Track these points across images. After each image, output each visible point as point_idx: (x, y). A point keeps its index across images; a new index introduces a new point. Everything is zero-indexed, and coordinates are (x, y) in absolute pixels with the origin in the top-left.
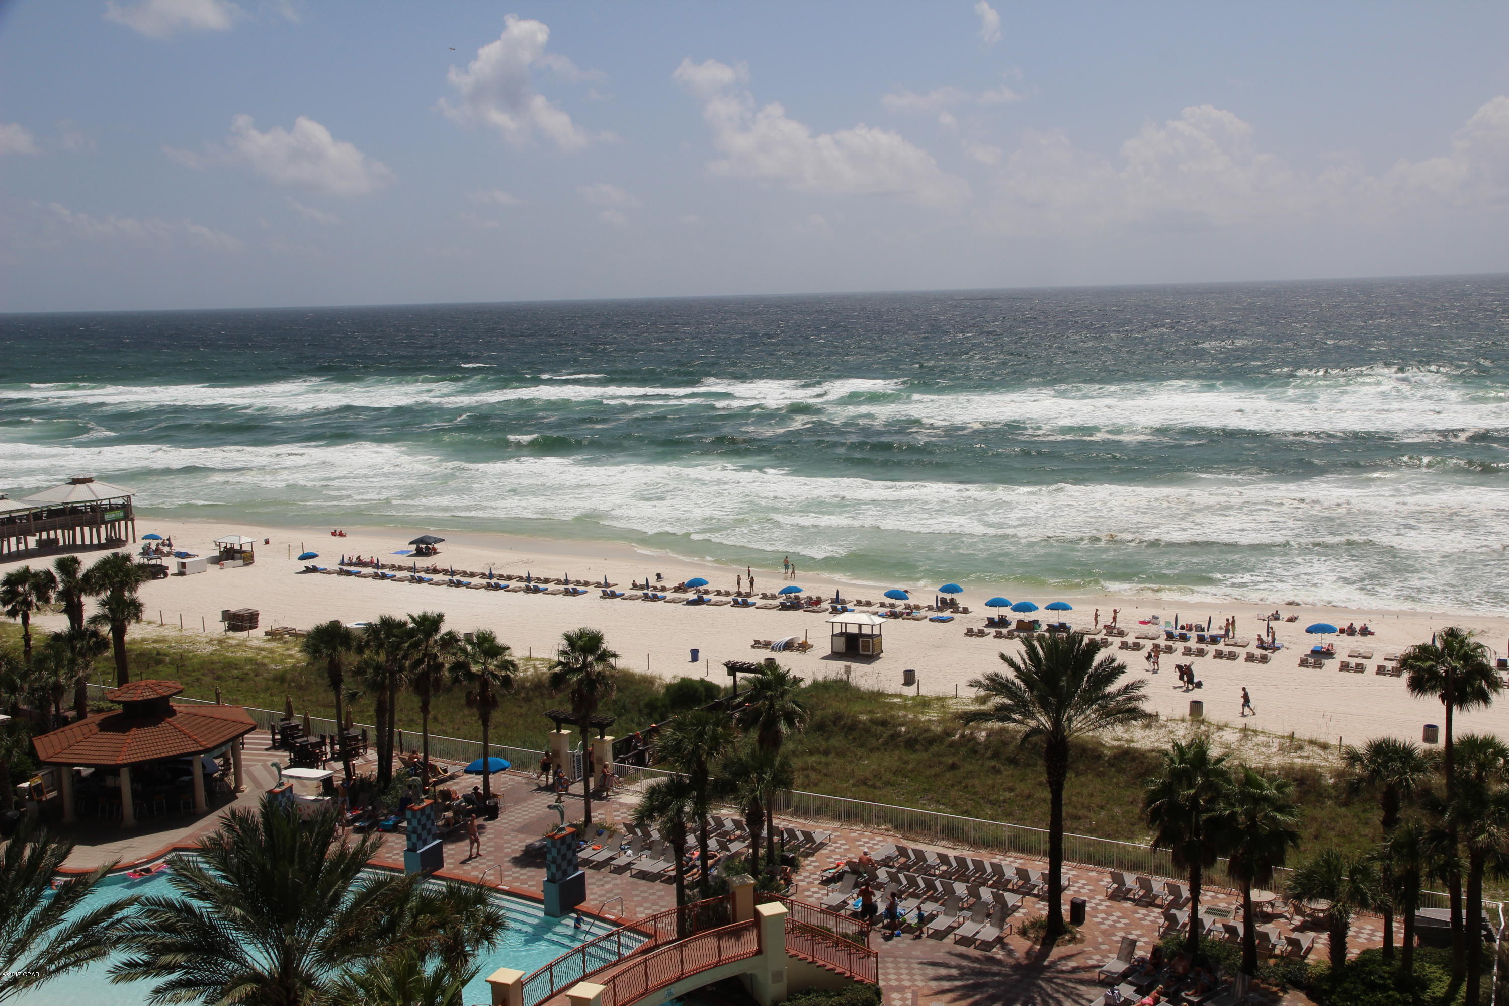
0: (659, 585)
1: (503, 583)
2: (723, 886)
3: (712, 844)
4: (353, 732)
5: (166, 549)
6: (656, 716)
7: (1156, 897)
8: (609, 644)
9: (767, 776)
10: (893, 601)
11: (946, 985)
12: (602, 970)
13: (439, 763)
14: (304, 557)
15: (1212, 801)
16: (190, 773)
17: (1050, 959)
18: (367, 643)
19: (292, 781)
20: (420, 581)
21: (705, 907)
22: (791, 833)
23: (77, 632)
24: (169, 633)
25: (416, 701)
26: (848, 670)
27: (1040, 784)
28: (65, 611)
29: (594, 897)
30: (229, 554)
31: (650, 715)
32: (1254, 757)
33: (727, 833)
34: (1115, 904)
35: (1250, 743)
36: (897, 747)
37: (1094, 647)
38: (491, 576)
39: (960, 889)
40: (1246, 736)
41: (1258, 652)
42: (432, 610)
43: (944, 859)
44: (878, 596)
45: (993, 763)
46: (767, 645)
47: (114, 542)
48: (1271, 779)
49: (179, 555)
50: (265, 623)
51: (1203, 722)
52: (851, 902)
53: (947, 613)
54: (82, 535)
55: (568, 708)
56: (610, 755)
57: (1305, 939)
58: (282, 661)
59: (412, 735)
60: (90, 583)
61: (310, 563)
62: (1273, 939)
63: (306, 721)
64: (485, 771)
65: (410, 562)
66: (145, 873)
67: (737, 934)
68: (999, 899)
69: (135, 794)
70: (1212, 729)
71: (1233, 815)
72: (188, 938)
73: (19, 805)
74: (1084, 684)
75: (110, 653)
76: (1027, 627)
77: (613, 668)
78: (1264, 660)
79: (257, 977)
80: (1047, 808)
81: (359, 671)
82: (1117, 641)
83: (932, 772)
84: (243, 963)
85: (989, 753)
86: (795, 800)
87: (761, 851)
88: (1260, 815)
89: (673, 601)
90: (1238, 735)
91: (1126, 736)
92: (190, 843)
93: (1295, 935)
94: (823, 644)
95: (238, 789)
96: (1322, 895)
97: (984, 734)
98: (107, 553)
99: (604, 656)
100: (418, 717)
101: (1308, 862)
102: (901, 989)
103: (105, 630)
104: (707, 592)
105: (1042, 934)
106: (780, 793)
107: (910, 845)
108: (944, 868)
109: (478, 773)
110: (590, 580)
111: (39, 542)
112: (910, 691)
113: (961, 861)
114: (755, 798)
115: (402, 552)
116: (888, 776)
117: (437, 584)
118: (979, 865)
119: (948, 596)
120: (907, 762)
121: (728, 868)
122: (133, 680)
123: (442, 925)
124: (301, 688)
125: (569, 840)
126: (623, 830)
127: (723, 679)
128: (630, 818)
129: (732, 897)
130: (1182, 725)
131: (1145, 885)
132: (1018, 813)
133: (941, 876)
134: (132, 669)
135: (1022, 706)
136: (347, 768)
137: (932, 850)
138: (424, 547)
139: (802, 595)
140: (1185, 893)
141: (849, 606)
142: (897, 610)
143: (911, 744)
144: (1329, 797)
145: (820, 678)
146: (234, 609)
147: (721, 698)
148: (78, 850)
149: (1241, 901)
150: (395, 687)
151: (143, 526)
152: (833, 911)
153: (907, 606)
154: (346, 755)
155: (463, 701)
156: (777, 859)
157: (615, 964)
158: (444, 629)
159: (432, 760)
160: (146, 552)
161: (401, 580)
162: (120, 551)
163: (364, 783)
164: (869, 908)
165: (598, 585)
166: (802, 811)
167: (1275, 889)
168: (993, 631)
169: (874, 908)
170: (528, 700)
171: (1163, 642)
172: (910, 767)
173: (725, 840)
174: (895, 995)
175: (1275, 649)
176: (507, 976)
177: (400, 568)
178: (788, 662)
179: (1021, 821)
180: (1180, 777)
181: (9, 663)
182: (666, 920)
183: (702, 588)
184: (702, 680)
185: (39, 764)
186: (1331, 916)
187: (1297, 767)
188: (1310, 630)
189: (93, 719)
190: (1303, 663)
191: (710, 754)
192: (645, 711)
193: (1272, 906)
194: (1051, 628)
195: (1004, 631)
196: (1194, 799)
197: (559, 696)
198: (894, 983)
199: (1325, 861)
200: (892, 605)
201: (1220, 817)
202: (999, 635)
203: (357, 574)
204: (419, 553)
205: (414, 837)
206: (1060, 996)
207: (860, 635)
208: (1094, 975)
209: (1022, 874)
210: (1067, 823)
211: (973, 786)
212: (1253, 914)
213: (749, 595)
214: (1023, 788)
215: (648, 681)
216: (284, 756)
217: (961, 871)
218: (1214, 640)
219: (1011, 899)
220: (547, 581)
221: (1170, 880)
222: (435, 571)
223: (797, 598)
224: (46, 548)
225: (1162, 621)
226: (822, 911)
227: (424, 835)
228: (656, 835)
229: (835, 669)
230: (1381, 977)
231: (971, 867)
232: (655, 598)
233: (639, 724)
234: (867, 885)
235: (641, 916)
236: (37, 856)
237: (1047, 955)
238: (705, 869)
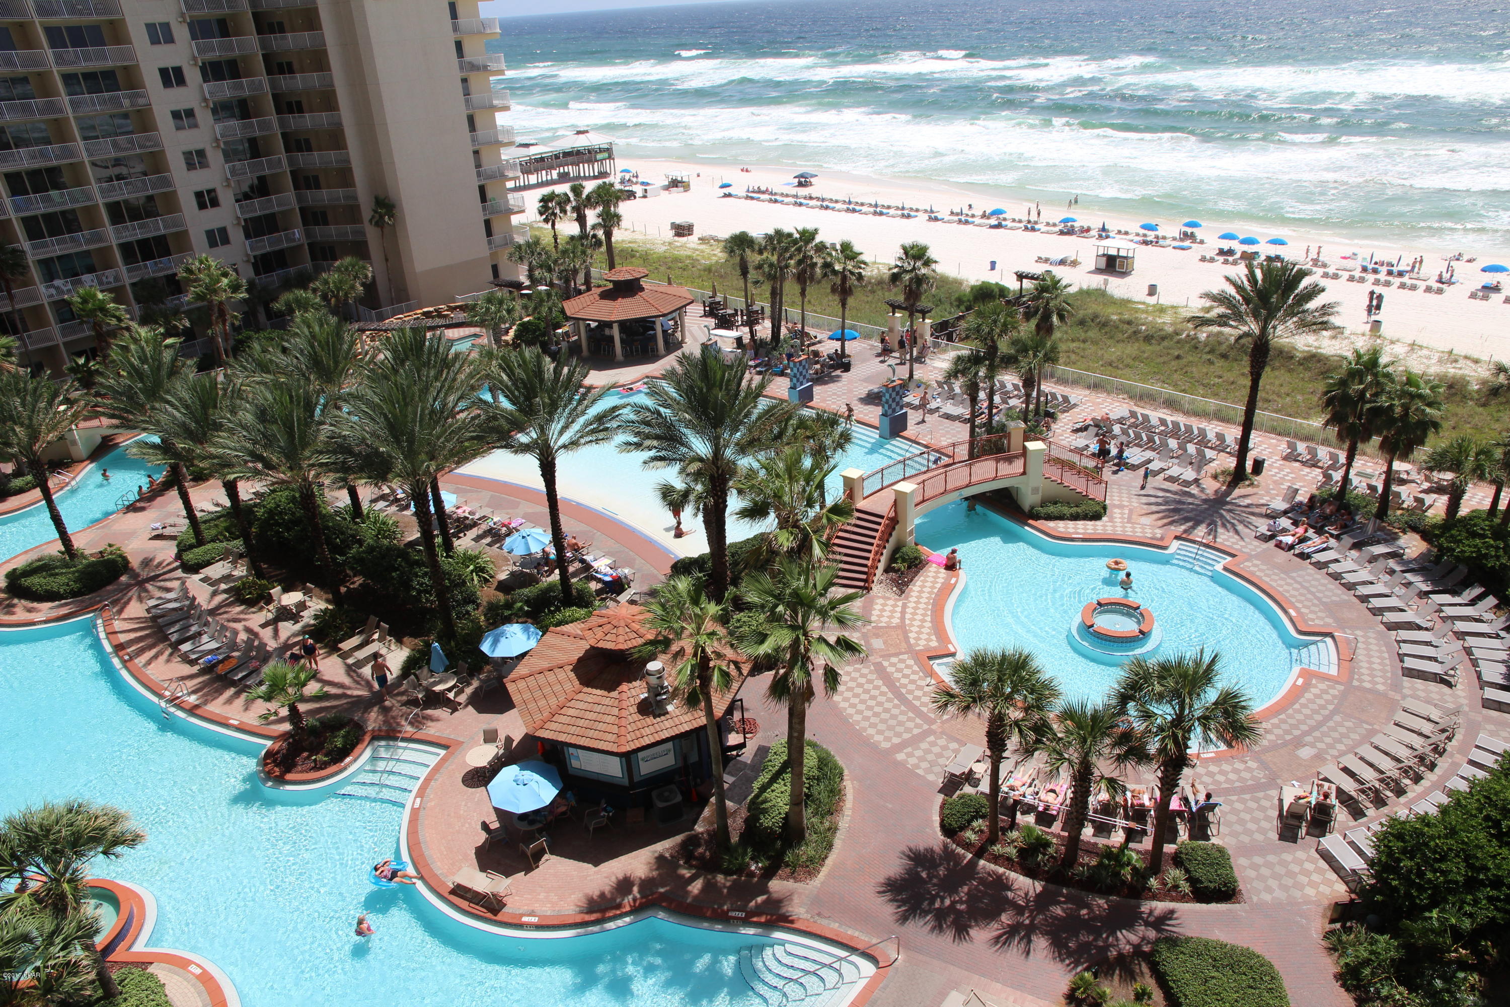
0: (970, 213)
1: (858, 208)
2: (1003, 427)
3: (997, 399)
4: (755, 308)
5: (634, 180)
6: (963, 308)
7: (1319, 461)
8: (932, 253)
9: (1041, 355)
10: (1146, 232)
11: (1154, 508)
12: (916, 475)
13: (812, 332)
14: (723, 187)
15: (1376, 395)
16: (654, 329)
17: (1232, 496)
18: (765, 248)
19: (717, 338)
20: (801, 205)
21: (988, 441)
22: (1054, 396)
23: (584, 236)
24: (639, 237)
25: (797, 288)
26: (1106, 282)
27: (1243, 374)
28: (577, 220)
29: (912, 430)
30: (675, 183)
31: (958, 306)
32: (1416, 366)
33: (1008, 392)
34: (1287, 463)
35: (1414, 356)
36: (1137, 340)
37: (1302, 274)
38: (850, 203)
39: (1173, 443)
40: (1413, 349)
41: (1436, 285)
42: (810, 227)
43: (1163, 422)
44: (1134, 226)
45: (1209, 357)
46: (1047, 260)
47: (603, 174)
48: (1427, 382)
49: (643, 184)
50: (698, 232)
51: (1379, 337)
52: (1092, 446)
53: (1187, 243)
54: (586, 169)
55: (901, 298)
56: (929, 333)
57: (1429, 499)
58: (709, 258)
59: (794, 312)
60: (590, 202)
61: (727, 191)
62: (1404, 497)
63: (725, 298)
64: (842, 339)
65: (794, 191)
66: (629, 390)
67: (1010, 460)
68: (1201, 454)
69: (622, 341)
70: (1386, 343)
71: (1391, 406)
72: (658, 431)
73: (557, 343)
74: (1290, 301)
75: (604, 249)
76: (1248, 258)
77: (934, 271)
78: (1440, 291)
79: (701, 460)
80: (1247, 391)
81: (759, 267)
82: (1320, 271)
83: (1162, 360)
84: (690, 448)
85: (1207, 349)
86: (1058, 373)
87: (1031, 407)
88: (1413, 408)
89: (979, 225)
90: (1407, 349)
91: (1316, 344)
92: (657, 374)
93: (1422, 496)
94: (1089, 261)
95: (683, 342)
96: (1450, 469)
97: (1205, 335)
98: (600, 182)
99: (928, 263)
100: (798, 300)
101: (1443, 444)
102: (1121, 507)
103: (600, 233)
104: (1005, 219)
105: (1229, 479)
106: (1048, 367)
107: (1140, 411)
108: (1162, 428)
109: (837, 340)
110: (920, 208)
111: (559, 174)
112: (1152, 300)
113: (1176, 425)
114: (1030, 369)
115: (788, 184)
116: (1129, 361)
117: (812, 207)
118: (1189, 429)
119: (1189, 230)
120: (1144, 352)
121: (1008, 416)
122: (618, 267)
123: (813, 437)
124: (721, 277)
125: (898, 389)
126: (935, 385)
127: (1012, 284)
128: (940, 378)
129: (1008, 436)
130: (1362, 339)
131: (1313, 452)
132: (1222, 394)
133: (1159, 434)
134: (617, 260)
135: (1239, 317)
136: (751, 332)
137: (1155, 415)
138: (803, 181)
139: (1076, 224)
140: (1342, 459)
141: (1111, 234)
142: (1149, 239)
143: (1148, 339)
144: (1471, 399)
145: (1085, 287)
146: (678, 222)
147: (1010, 297)
148: (593, 373)
149: (1385, 468)
150: (783, 279)
151: (620, 164)
152: (1079, 451)
153: (1157, 237)
154: (752, 321)
155: (829, 290)
156: (1042, 413)
157: (925, 473)
158: (818, 239)
159: (807, 329)
160: (622, 182)
161: (787, 204)
162: (607, 180)
163: (762, 343)
164: (1103, 453)
165: (926, 211)
166: (1063, 381)
167: (1413, 462)
168: (1221, 259)
169: (1109, 452)
170: (873, 292)
171: (1357, 274)
172: (1146, 355)
173: (1006, 397)
174: (1116, 510)
175: (1450, 283)
176: (854, 474)
177: (787, 196)
178: (1063, 274)
179: (1225, 399)
180: (1354, 375)
181: (546, 253)
182: (961, 447)
183: (1001, 216)
184: (997, 284)
185: (567, 319)
186: (1453, 484)
187: (1450, 375)
188: (1484, 270)
189: (596, 291)
190: (1473, 296)
191: (1000, 335)
192: (955, 303)
193: (1408, 474)
194: (1269, 259)
195: (1231, 259)
196: (1362, 393)
197: (894, 290)
198: (1117, 503)
199: (1459, 445)
200: (1145, 235)
201: (1381, 407)
202: (1226, 262)
203: (758, 199)
204: (800, 185)
205: (795, 380)
206: (1235, 522)
207: (1118, 256)
208: (1263, 510)
209: (1220, 437)
210: (1259, 404)
211: (1192, 372)
212: (1390, 477)
213: (1036, 223)
214: (1229, 376)
215: (958, 283)
216: (712, 322)
217: (1175, 432)
218: (1401, 274)
219: (1209, 454)
220: (889, 207)
221: (1332, 450)
222: (811, 198)
223: (1072, 226)
224: (564, 178)
225: (1360, 258)
226: (1071, 451)
227: (801, 379)
228: (957, 390)
229: (1097, 281)
230: (1482, 529)
231: (1183, 429)
232: (967, 222)
233: (950, 313)
234: (1104, 436)
235: (944, 443)
236: (571, 374)
237: (1230, 494)
238: (991, 415)
